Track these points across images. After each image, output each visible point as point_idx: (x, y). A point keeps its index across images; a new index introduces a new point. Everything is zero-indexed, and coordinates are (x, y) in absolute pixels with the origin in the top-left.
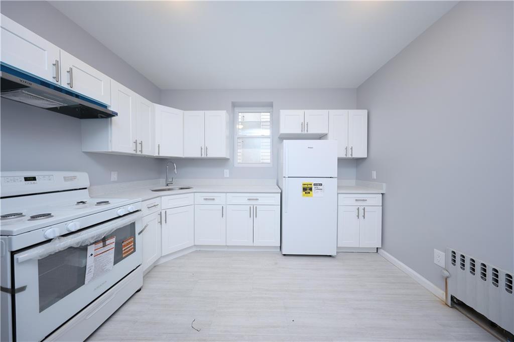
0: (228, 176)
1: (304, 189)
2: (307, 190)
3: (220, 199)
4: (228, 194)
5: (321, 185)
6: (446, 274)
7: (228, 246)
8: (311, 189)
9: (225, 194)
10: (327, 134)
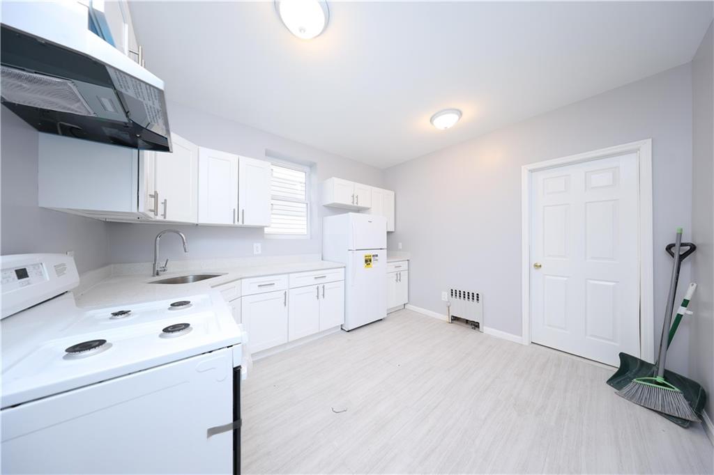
0: (260, 252)
1: (366, 261)
2: (368, 261)
3: (281, 283)
4: (291, 275)
5: (377, 256)
6: (449, 304)
7: (291, 342)
8: (370, 261)
9: (286, 276)
10: (369, 209)
